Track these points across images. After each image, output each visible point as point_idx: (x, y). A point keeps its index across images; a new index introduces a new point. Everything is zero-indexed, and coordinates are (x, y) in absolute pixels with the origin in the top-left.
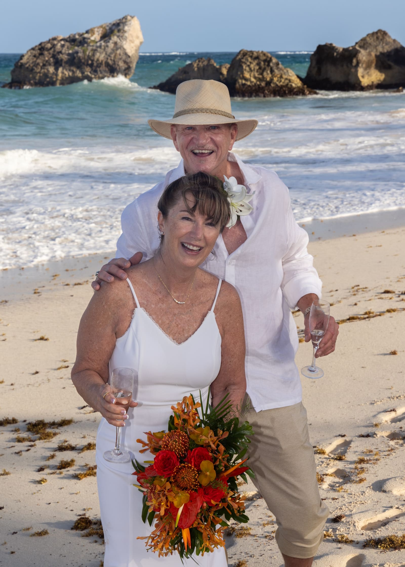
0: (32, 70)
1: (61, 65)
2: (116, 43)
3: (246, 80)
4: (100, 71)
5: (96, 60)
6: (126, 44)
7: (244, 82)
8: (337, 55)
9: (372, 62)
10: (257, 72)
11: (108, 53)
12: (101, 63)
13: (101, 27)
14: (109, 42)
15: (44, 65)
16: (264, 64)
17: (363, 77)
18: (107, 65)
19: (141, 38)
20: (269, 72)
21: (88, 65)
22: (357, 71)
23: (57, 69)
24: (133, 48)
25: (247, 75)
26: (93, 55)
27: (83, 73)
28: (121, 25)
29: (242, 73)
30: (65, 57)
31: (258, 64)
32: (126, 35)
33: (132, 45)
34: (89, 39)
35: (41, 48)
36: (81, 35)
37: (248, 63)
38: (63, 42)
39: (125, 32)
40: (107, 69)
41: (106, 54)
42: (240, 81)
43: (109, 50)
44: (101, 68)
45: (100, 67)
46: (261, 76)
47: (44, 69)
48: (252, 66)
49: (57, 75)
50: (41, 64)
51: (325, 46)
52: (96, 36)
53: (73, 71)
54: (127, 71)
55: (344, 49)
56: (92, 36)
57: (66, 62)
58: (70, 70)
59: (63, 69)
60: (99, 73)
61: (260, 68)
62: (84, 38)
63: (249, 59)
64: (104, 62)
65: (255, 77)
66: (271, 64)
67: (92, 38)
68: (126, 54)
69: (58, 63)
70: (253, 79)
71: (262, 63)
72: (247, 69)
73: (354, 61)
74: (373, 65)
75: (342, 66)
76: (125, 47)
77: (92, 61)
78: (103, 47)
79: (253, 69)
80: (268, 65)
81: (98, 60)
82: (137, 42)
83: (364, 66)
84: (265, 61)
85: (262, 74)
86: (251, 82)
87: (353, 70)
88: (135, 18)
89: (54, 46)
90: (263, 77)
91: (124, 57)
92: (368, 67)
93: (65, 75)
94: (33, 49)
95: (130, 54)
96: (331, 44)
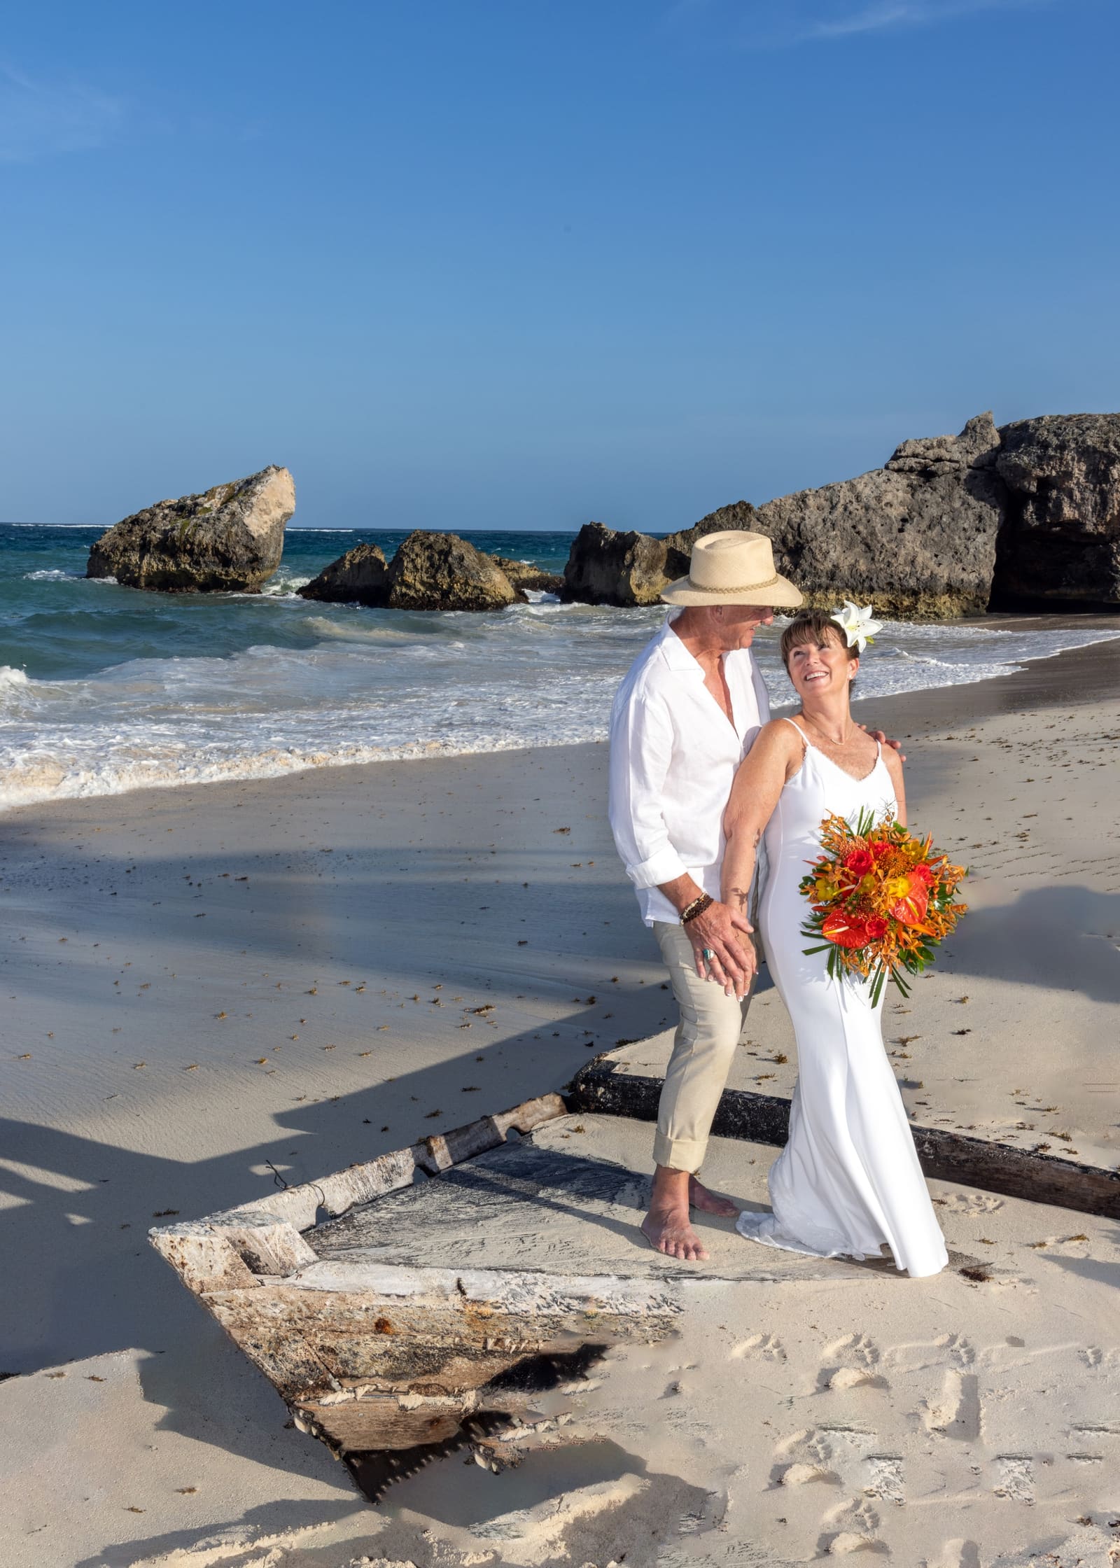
0: (109, 557)
1: (149, 551)
2: (233, 514)
3: (408, 586)
4: (205, 562)
5: (197, 543)
6: (249, 516)
7: (404, 590)
8: (604, 545)
9: (659, 559)
10: (426, 573)
11: (218, 532)
12: (206, 549)
13: (228, 486)
14: (223, 512)
15: (125, 550)
16: (440, 559)
17: (639, 586)
18: (216, 552)
19: (290, 504)
20: (445, 573)
21: (185, 551)
22: (628, 575)
23: (142, 558)
24: (266, 522)
25: (409, 578)
26: (194, 535)
27: (178, 565)
28: (254, 482)
29: (402, 574)
30: (155, 537)
31: (430, 558)
32: (254, 500)
33: (266, 518)
34: (202, 505)
35: (136, 521)
36: (194, 498)
37: (413, 556)
38: (166, 511)
39: (254, 494)
40: (217, 560)
41: (215, 533)
42: (398, 588)
43: (220, 526)
44: (206, 558)
45: (203, 556)
46: (432, 581)
47: (125, 556)
48: (419, 561)
49: (140, 567)
50: (121, 548)
51: (590, 526)
52: (216, 502)
53: (164, 561)
54: (254, 565)
55: (618, 535)
56: (209, 500)
57: (156, 547)
58: (160, 560)
59: (151, 557)
60: (203, 566)
61: (432, 565)
62: (196, 505)
63: (417, 549)
64: (210, 548)
65: (423, 583)
66: (450, 559)
67: (207, 505)
68: (248, 533)
69: (144, 548)
70: (419, 586)
71: (437, 556)
72: (410, 565)
73: (628, 556)
74: (662, 565)
75: (611, 565)
76: (247, 521)
77: (192, 544)
78: (212, 521)
79: (419, 567)
80: (446, 561)
81: (200, 543)
82: (277, 513)
83: (644, 565)
84: (441, 552)
85: (434, 577)
86: (417, 591)
87: (624, 573)
88: (286, 471)
89: (154, 515)
90: (436, 581)
91: (244, 540)
92: (651, 568)
93: (153, 567)
94: (124, 522)
95: (256, 535)
96: (599, 524)
